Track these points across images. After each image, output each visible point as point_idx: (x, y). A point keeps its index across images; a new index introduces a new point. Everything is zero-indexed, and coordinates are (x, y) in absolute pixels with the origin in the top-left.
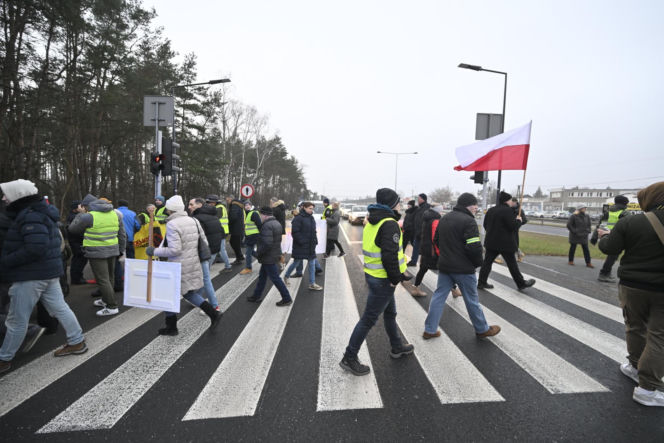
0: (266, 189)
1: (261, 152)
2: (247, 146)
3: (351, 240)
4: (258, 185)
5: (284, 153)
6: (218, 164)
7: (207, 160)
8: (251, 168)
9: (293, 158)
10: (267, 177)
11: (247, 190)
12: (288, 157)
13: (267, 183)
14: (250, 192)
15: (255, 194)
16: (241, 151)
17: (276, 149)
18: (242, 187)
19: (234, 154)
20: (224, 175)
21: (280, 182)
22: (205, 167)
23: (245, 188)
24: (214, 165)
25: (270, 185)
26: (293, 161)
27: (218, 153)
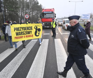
0: (33, 15)
1: (30, 3)
2: (26, 1)
3: (62, 33)
4: (30, 14)
5: (38, 3)
6: (17, 8)
7: (14, 6)
8: (28, 8)
9: (41, 5)
10: (33, 11)
11: (27, 16)
12: (39, 4)
13: (33, 13)
14: (28, 17)
15: (29, 17)
16: (24, 3)
17: (35, 2)
18: (25, 15)
19: (22, 4)
20: (19, 11)
21: (37, 13)
22: (13, 9)
23: (26, 15)
24: (16, 8)
25: (34, 14)
26: (41, 6)
27: (17, 4)
